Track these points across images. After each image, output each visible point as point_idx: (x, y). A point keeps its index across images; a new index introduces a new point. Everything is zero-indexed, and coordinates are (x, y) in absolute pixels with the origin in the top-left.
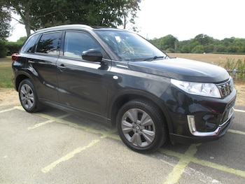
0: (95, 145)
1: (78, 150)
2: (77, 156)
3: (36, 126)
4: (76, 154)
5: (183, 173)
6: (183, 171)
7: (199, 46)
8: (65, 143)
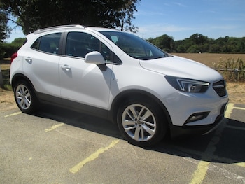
0: (117, 145)
1: (101, 151)
2: (102, 156)
3: (53, 127)
4: (100, 155)
5: (208, 170)
6: (207, 168)
7: (195, 46)
8: (86, 144)
